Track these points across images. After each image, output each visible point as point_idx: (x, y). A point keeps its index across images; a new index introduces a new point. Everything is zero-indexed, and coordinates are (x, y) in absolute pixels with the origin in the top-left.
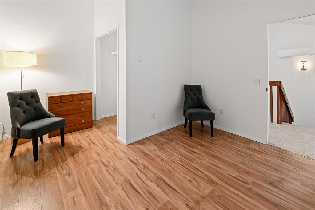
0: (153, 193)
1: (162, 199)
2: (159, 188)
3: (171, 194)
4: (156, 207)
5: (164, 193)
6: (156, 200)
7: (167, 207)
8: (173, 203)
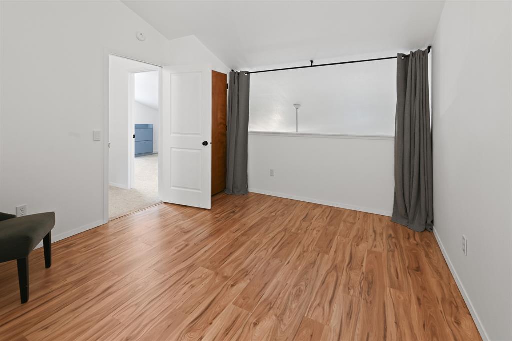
0: (228, 326)
1: (233, 311)
2: (214, 321)
3: (222, 303)
4: (248, 314)
5: (223, 312)
6: (237, 318)
7: (243, 303)
8: (235, 299)
